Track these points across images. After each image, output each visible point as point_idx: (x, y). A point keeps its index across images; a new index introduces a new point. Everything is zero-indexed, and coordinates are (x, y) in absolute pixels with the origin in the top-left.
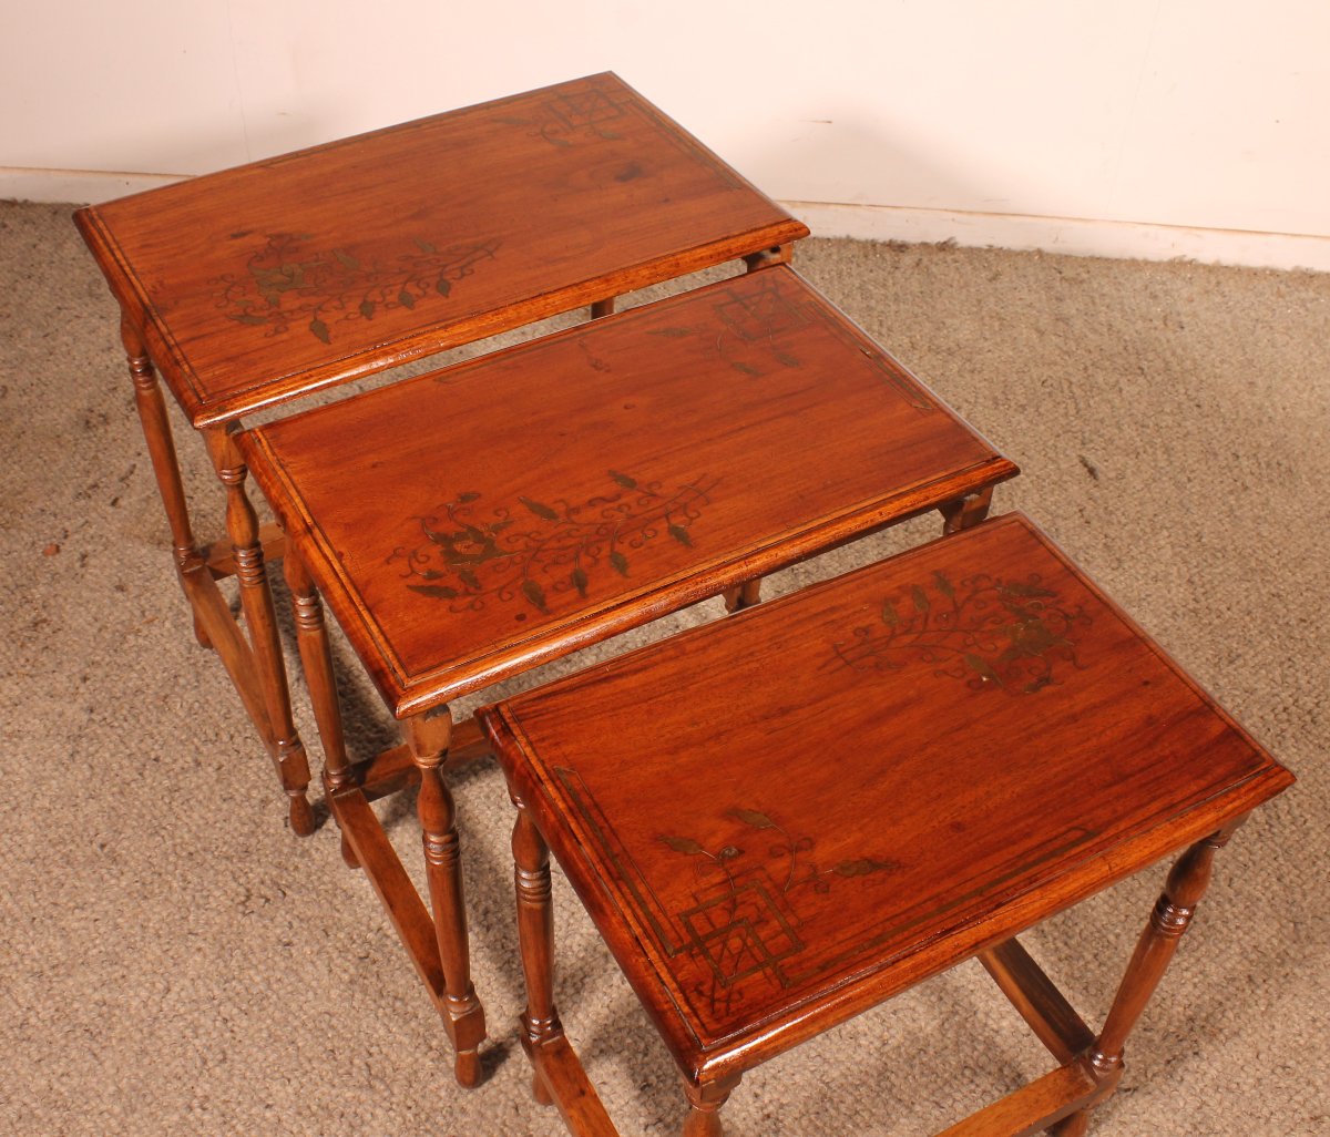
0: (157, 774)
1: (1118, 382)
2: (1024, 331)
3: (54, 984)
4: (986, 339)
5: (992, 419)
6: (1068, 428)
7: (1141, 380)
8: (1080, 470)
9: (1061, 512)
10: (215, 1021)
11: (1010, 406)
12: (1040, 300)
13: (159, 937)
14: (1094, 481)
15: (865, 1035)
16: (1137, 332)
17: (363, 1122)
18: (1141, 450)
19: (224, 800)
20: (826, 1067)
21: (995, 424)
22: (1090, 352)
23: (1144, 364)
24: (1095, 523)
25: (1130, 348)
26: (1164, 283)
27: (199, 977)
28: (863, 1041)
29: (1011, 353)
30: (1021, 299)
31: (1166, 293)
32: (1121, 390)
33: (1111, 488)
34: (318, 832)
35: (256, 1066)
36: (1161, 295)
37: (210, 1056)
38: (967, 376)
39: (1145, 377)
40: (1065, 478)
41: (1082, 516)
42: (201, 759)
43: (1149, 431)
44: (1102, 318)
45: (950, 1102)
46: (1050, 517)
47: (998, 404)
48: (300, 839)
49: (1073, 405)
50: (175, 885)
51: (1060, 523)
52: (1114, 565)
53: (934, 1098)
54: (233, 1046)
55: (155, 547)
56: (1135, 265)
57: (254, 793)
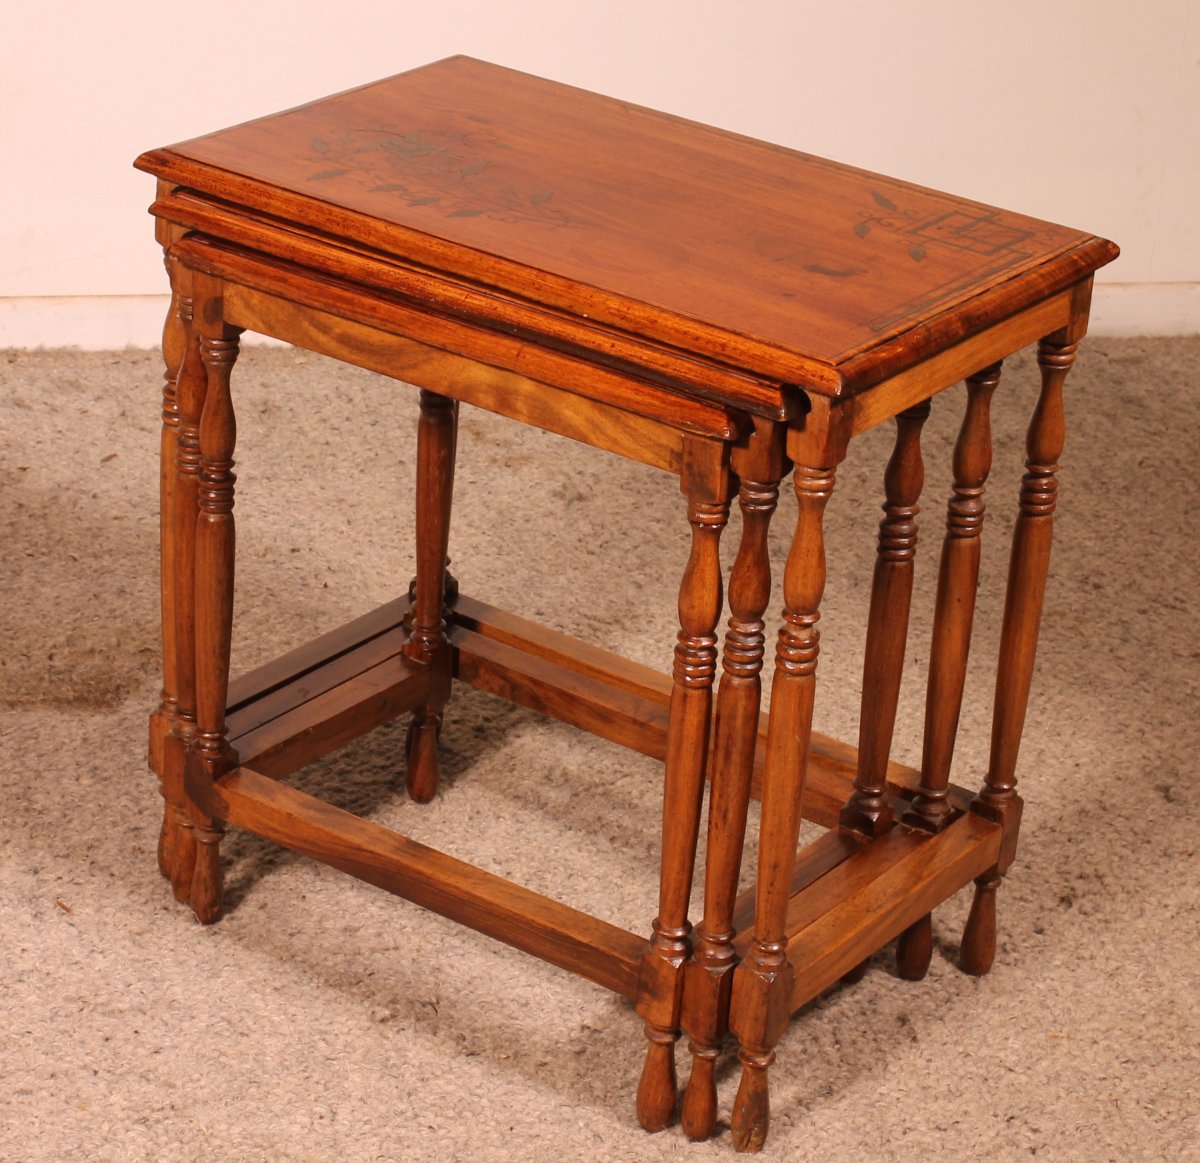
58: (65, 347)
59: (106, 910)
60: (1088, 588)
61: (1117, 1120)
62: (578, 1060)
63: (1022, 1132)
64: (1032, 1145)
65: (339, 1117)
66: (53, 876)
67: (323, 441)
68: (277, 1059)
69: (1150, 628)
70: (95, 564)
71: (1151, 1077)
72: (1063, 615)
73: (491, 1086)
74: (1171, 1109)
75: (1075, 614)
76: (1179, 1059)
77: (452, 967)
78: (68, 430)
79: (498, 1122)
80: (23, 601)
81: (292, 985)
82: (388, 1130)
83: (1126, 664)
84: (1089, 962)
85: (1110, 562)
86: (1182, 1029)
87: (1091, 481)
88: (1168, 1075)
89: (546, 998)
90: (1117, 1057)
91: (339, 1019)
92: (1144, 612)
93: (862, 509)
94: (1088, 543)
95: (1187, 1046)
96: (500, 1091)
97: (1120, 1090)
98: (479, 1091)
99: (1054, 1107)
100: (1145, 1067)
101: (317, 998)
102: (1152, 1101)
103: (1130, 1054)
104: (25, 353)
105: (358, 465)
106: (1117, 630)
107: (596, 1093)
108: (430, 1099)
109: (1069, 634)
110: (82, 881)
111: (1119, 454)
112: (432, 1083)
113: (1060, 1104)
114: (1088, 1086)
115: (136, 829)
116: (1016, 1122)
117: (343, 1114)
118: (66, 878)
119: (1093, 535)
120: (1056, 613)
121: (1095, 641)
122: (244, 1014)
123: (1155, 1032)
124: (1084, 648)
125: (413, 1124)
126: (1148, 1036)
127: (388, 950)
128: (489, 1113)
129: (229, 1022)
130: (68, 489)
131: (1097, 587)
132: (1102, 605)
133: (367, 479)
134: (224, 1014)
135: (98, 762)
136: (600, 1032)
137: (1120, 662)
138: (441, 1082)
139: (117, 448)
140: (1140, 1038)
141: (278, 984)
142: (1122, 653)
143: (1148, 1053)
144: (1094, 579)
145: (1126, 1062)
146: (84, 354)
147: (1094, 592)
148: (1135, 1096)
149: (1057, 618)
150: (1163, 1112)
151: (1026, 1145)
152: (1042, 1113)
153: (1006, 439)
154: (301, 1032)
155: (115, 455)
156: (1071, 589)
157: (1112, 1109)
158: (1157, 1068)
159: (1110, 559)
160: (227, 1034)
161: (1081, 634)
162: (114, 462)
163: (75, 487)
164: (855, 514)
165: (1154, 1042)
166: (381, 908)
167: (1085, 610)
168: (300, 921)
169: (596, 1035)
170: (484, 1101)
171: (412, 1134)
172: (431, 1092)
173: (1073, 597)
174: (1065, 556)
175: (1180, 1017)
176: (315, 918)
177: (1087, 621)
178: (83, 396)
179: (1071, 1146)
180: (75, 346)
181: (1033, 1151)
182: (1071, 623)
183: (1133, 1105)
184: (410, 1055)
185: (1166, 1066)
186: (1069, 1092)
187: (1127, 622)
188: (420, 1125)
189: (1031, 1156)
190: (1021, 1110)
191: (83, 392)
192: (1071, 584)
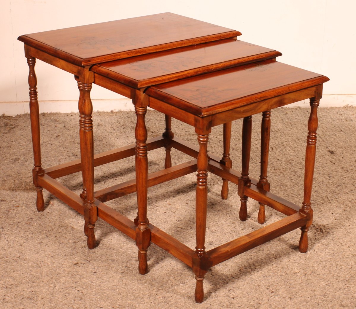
0: (33, 240)
1: (334, 133)
2: (300, 125)
3: (12, 289)
4: (287, 128)
5: (295, 144)
6: (321, 144)
7: (342, 132)
8: (327, 153)
9: (324, 162)
10: (75, 291)
11: (300, 141)
12: (303, 118)
13: (48, 275)
14: (333, 155)
15: (299, 273)
16: (337, 123)
17: (136, 307)
18: (347, 147)
19: (60, 243)
20: (288, 281)
21: (296, 145)
22: (323, 128)
23: (342, 129)
24: (336, 164)
25: (336, 126)
26: (343, 112)
27: (66, 283)
28: (298, 274)
29: (297, 130)
30: (296, 118)
31: (345, 114)
32: (336, 135)
33: (339, 156)
34: (97, 248)
35: (94, 299)
36: (343, 114)
37: (76, 299)
38: (284, 136)
39: (343, 132)
40: (323, 155)
41: (332, 162)
42: (48, 235)
43: (348, 143)
44: (324, 120)
45: (331, 284)
46: (321, 163)
47: (295, 141)
48: (91, 250)
49: (321, 140)
50: (49, 263)
51: (325, 164)
52: (346, 171)
53: (326, 284)
54: (84, 296)
55: (12, 191)
56: (332, 108)
57: (70, 241)
58: (57, 112)
59: (17, 237)
60: (288, 163)
61: (258, 291)
62: (122, 274)
63: (232, 293)
64: (233, 297)
65: (56, 288)
66: (7, 229)
67: (110, 132)
68: (46, 273)
69: (301, 172)
70: (46, 159)
71: (270, 280)
72: (280, 170)
73: (97, 280)
74: (274, 288)
75: (283, 169)
76: (279, 275)
77: (98, 251)
78: (51, 130)
79: (96, 289)
80: (25, 167)
81: (56, 256)
82: (67, 291)
83: (293, 181)
84: (262, 252)
85: (296, 158)
86: (282, 268)
87: (296, 139)
88: (275, 279)
89: (119, 260)
90: (263, 275)
91: (65, 263)
92: (300, 169)
93: (237, 146)
94: (291, 153)
95: (282, 272)
96: (99, 282)
97: (261, 283)
98: (94, 282)
99: (242, 287)
100: (270, 277)
101: (61, 258)
102: (269, 286)
103: (266, 274)
104: (47, 114)
105: (117, 137)
106: (293, 173)
107: (124, 282)
108: (81, 283)
109: (280, 174)
110: (13, 230)
111: (305, 133)
112: (82, 280)
113: (244, 287)
114: (253, 282)
115: (32, 218)
116: (231, 291)
117: (58, 286)
118: (10, 230)
119: (293, 151)
120: (278, 169)
121: (287, 176)
122: (41, 262)
123: (274, 269)
124: (283, 177)
125: (74, 290)
126: (272, 270)
127: (83, 247)
128: (94, 287)
129: (37, 264)
130: (46, 143)
131: (290, 163)
132: (290, 167)
133: (118, 140)
134: (37, 262)
135: (28, 203)
136: (130, 267)
137: (291, 180)
138: (85, 279)
139: (61, 134)
140: (270, 270)
141: (53, 255)
142: (293, 178)
143: (271, 274)
144: (290, 161)
145: (265, 276)
146: (61, 114)
147: (289, 164)
148: (265, 284)
149: (278, 170)
150: (271, 289)
151: (232, 297)
152: (239, 289)
153: (278, 130)
154: (54, 267)
155: (59, 135)
156: (284, 164)
157: (257, 288)
158: (273, 278)
159: (296, 157)
160: (35, 267)
161: (283, 174)
162: (59, 137)
163: (48, 142)
164: (235, 147)
165: (273, 271)
166: (85, 237)
167: (286, 168)
168: (64, 240)
169: (129, 268)
170: (94, 284)
171: (73, 292)
172: (81, 282)
173: (284, 165)
174: (285, 156)
175: (282, 265)
176: (68, 239)
177: (286, 171)
178: (57, 123)
179: (244, 297)
180: (59, 112)
181: (233, 298)
182: (281, 171)
183: (263, 287)
184: (80, 272)
185: (275, 277)
186: (247, 283)
187: (296, 171)
188: (76, 290)
189: (232, 299)
190: (233, 288)
191: (58, 122)
192: (284, 163)
